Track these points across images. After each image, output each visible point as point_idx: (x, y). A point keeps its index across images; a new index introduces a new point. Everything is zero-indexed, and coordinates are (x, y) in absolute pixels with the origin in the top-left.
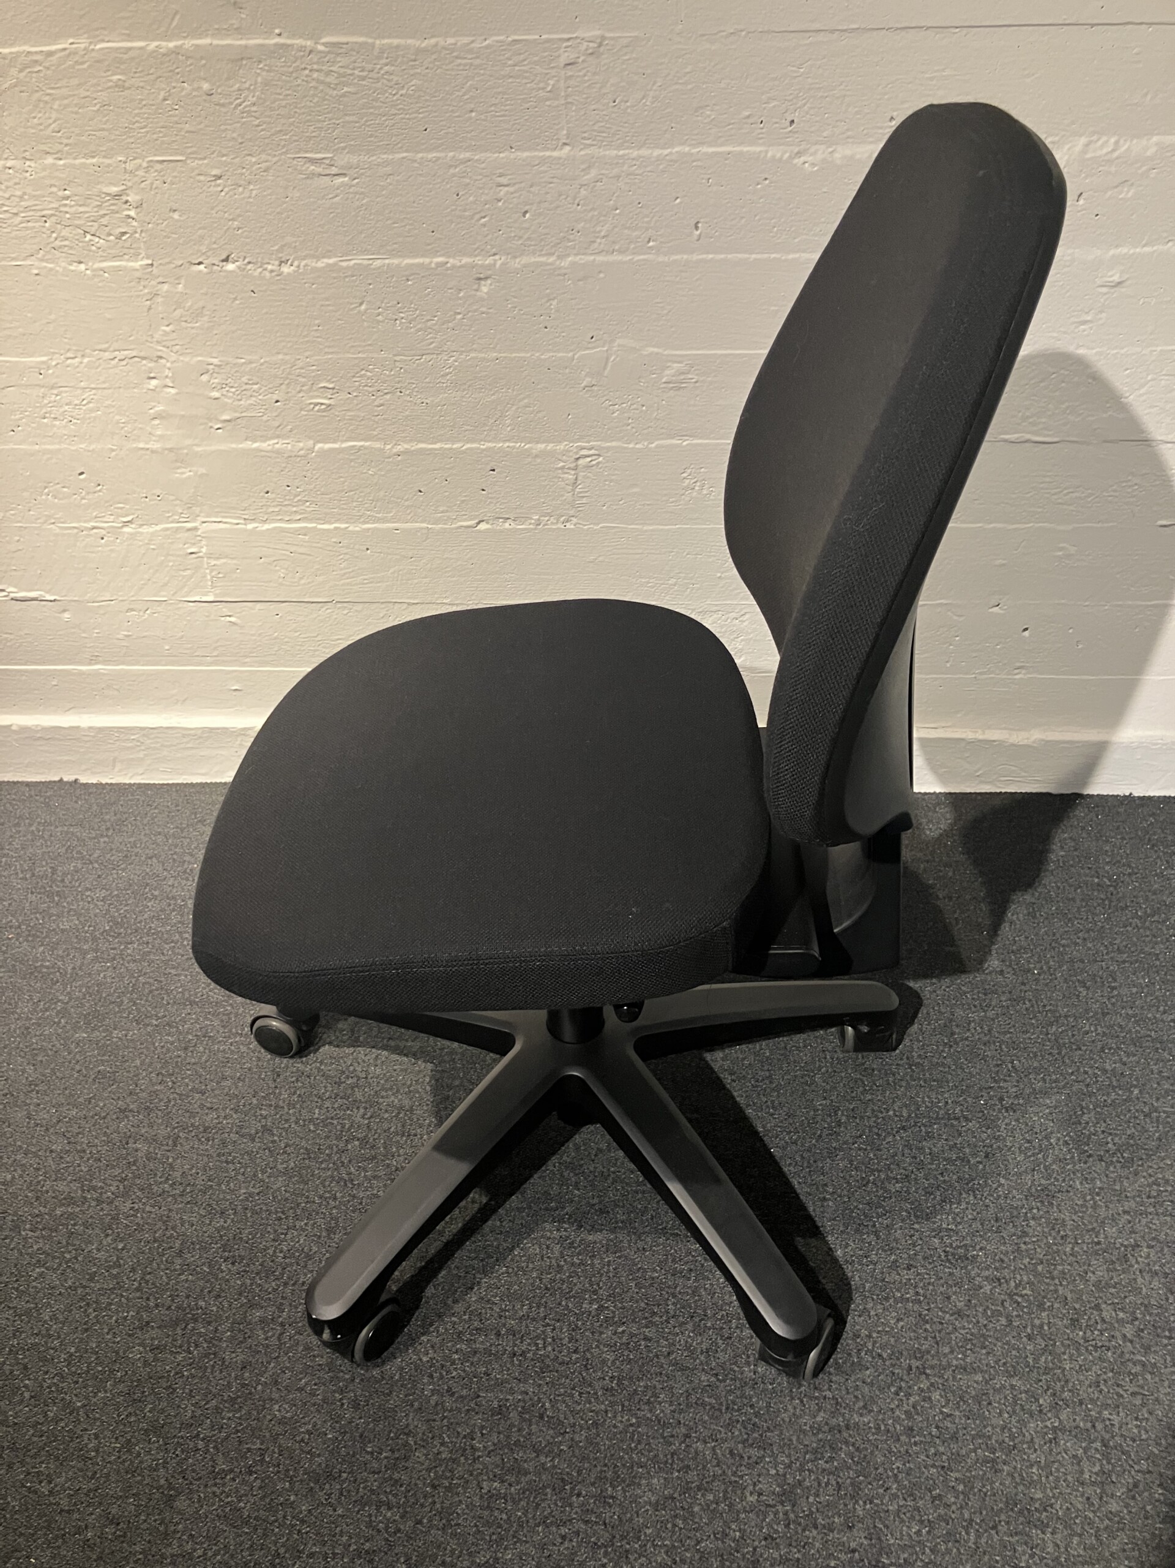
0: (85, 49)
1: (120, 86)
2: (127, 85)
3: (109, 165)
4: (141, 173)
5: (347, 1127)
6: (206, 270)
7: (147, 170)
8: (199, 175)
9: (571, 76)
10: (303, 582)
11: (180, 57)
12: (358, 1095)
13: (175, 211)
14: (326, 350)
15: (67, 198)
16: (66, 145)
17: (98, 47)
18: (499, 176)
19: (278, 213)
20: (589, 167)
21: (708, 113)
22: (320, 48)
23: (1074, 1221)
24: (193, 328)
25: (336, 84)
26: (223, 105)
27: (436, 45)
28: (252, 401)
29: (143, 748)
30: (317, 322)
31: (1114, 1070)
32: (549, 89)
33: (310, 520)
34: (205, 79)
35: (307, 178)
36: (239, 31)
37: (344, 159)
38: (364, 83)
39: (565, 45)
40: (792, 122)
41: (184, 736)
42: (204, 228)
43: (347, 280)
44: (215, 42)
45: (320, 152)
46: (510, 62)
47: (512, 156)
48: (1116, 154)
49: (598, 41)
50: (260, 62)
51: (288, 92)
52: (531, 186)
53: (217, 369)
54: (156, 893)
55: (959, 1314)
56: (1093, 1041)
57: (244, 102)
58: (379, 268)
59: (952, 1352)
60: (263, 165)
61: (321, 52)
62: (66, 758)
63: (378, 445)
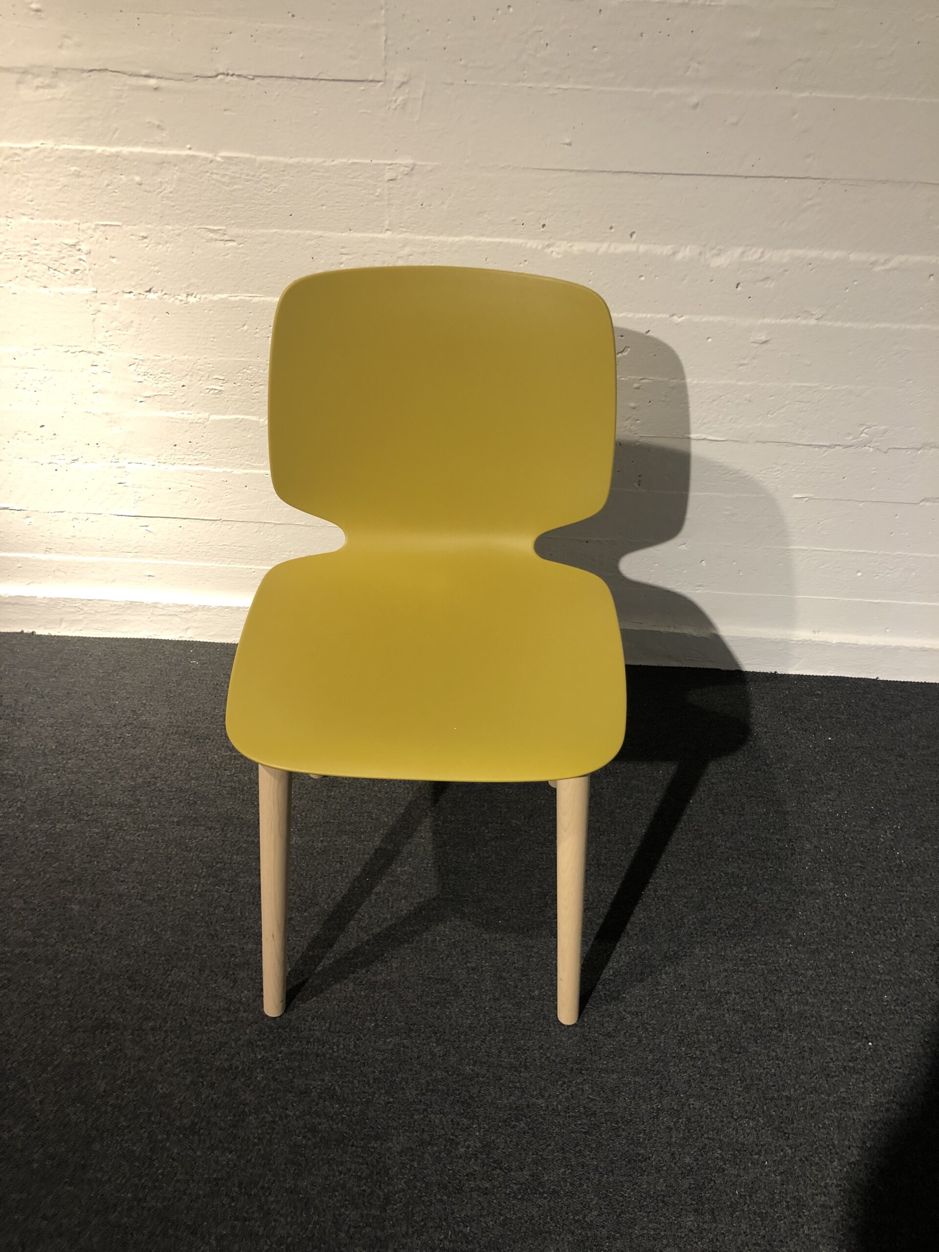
0: (52, 149)
1: (78, 175)
2: (81, 174)
3: (67, 226)
4: (90, 232)
5: (216, 896)
6: (135, 297)
7: (94, 230)
8: (132, 235)
9: (391, 188)
10: (199, 506)
11: (119, 159)
12: (225, 876)
13: (113, 257)
14: (219, 354)
15: (37, 245)
16: (37, 210)
17: (62, 147)
18: (343, 248)
19: (186, 263)
20: (404, 246)
21: (486, 216)
22: (219, 159)
23: (691, 975)
24: (124, 334)
25: (229, 183)
26: (149, 192)
27: (299, 163)
28: (166, 384)
29: (82, 613)
30: (212, 335)
31: (733, 873)
32: (377, 194)
33: (207, 465)
34: (137, 174)
35: (207, 242)
36: (161, 144)
37: (233, 231)
38: (248, 183)
39: (389, 167)
40: (544, 226)
41: (112, 606)
42: (134, 270)
43: (234, 309)
44: (145, 150)
45: (216, 225)
46: (350, 176)
47: (351, 235)
48: (762, 260)
49: (411, 167)
50: (176, 165)
51: (196, 186)
52: (364, 256)
53: (141, 362)
54: (89, 722)
55: (609, 1035)
56: (722, 853)
57: (164, 190)
58: (256, 303)
59: (600, 1059)
60: (177, 232)
61: (219, 162)
62: (26, 617)
63: (254, 418)
